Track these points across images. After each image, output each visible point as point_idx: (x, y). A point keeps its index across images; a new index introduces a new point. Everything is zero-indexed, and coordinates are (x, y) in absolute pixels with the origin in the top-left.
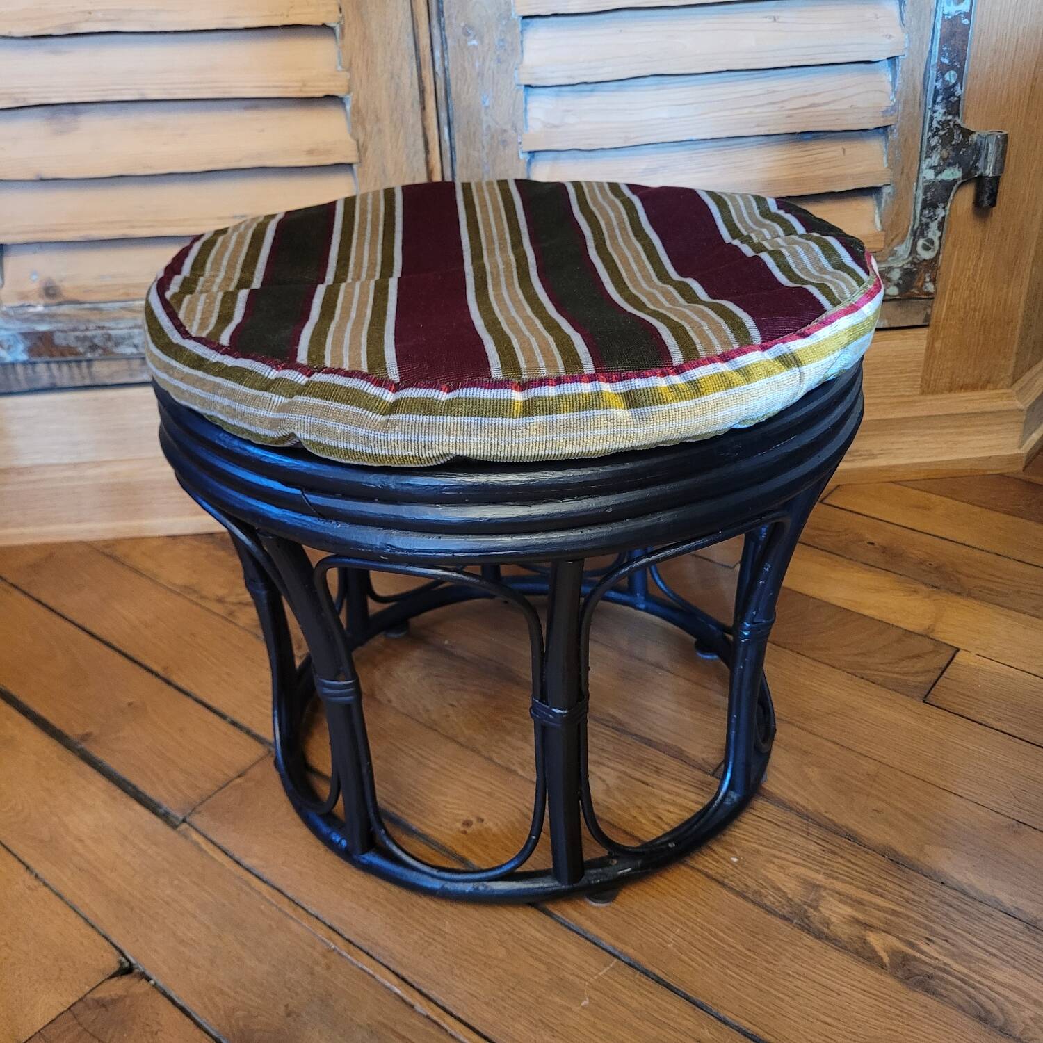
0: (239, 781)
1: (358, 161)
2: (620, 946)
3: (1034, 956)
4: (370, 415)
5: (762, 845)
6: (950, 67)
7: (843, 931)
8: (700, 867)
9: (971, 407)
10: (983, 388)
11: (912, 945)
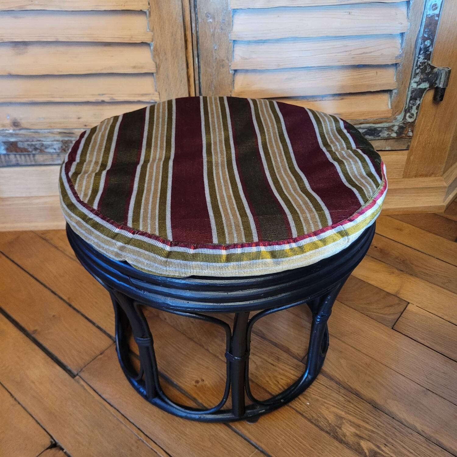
0: (101, 356)
1: (156, 72)
2: (259, 443)
3: (428, 454)
4: (159, 258)
5: (320, 397)
6: (428, 39)
7: (351, 439)
8: (294, 407)
9: (424, 185)
10: (430, 176)
11: (378, 447)
